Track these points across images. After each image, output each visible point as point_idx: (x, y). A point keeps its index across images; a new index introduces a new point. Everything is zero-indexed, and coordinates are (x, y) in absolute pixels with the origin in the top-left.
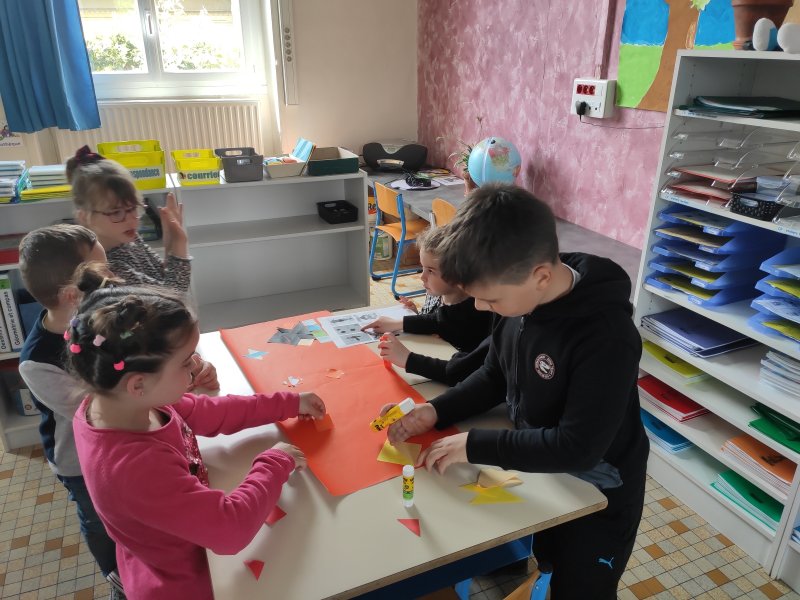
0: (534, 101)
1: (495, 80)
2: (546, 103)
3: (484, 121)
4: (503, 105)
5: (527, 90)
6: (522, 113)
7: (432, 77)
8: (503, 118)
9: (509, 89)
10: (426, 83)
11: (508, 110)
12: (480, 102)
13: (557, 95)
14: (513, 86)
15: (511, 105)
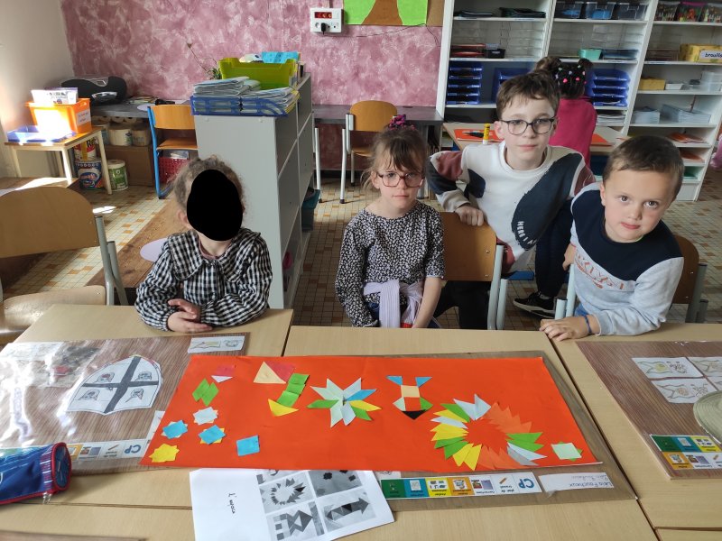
0: (261, 26)
1: (206, 13)
2: (274, 26)
3: (195, 47)
4: (221, 32)
5: (251, 19)
6: (247, 36)
7: (94, 13)
8: (222, 40)
9: (226, 19)
10: (81, 19)
11: (227, 35)
12: (186, 31)
13: (286, 20)
14: (231, 16)
15: (231, 30)
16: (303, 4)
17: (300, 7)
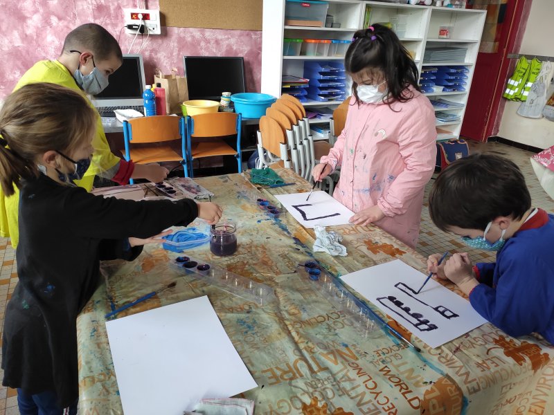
0: (68, 27)
14: (28, 15)
15: (29, 31)
16: (116, 4)
17: (112, 8)
